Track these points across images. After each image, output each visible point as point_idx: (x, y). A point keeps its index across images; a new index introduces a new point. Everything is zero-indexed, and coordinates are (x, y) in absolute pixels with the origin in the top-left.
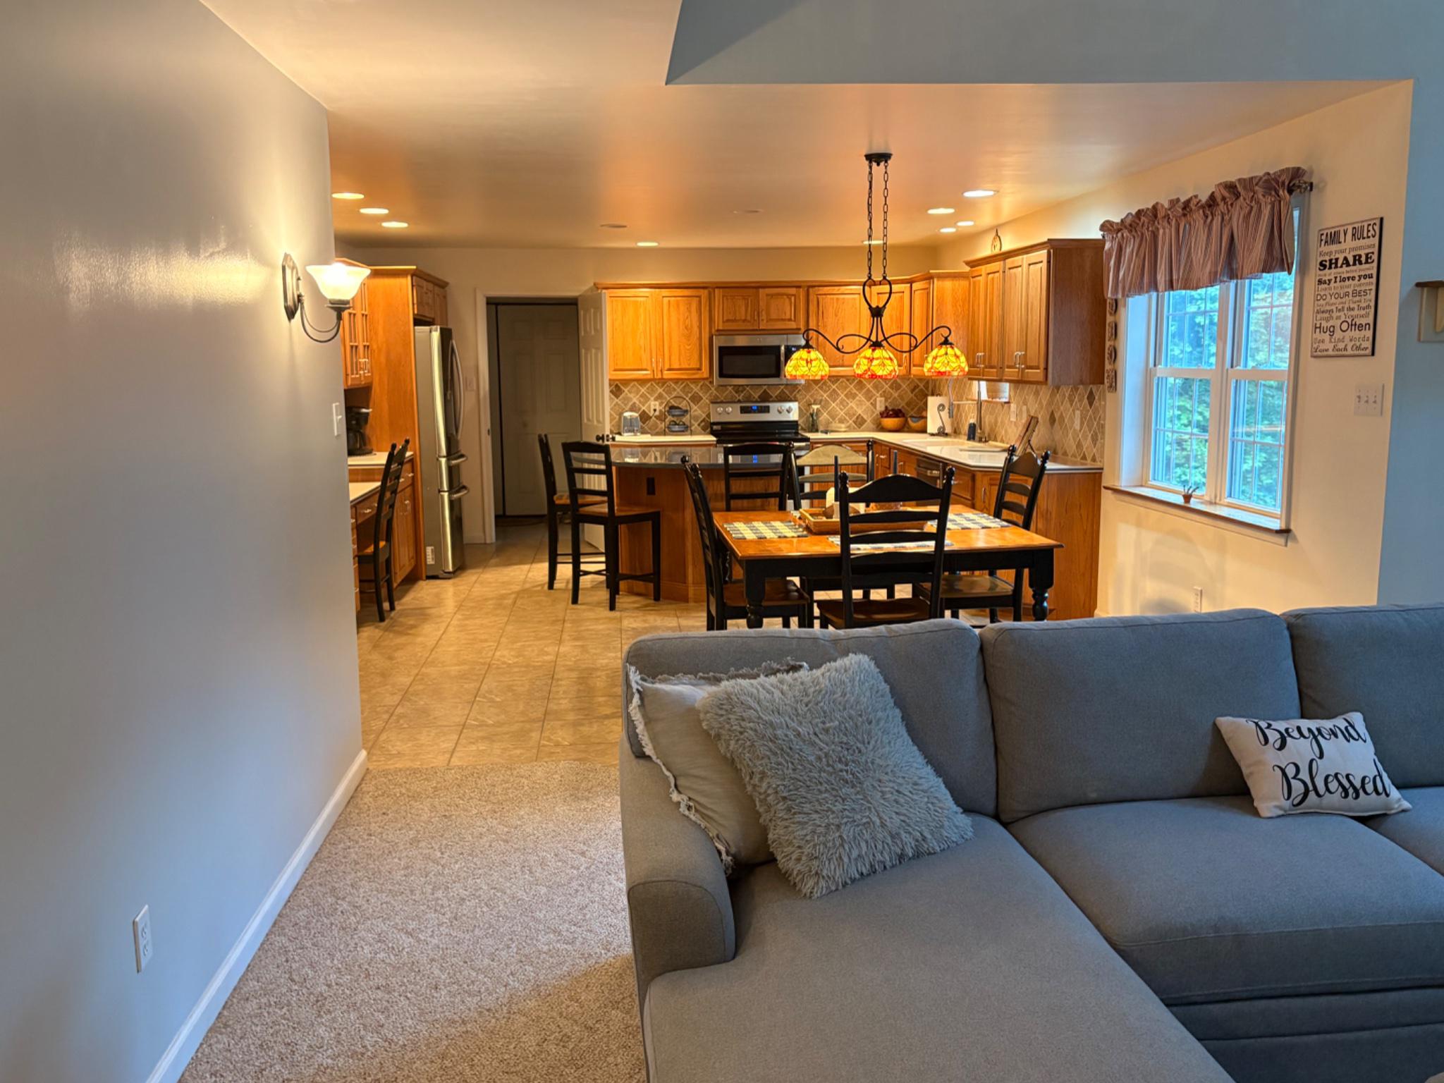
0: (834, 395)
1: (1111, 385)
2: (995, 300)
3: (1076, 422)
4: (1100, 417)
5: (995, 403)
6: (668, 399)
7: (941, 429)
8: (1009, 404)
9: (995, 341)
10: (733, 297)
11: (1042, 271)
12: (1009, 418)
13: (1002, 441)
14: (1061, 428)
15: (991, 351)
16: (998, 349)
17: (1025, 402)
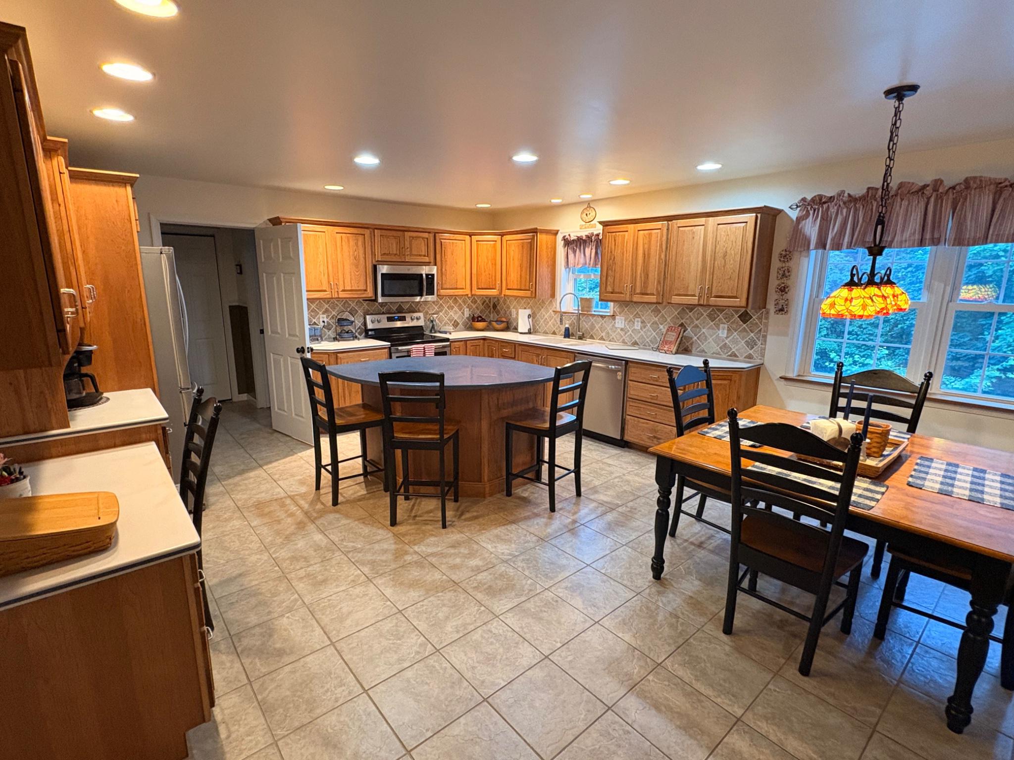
1: (782, 310)
2: (653, 248)
3: (720, 332)
4: (761, 330)
5: (592, 315)
6: (334, 313)
7: (530, 330)
8: (613, 317)
9: (653, 275)
10: (388, 237)
11: (745, 229)
12: (613, 326)
13: (604, 340)
14: (696, 336)
15: (645, 283)
16: (659, 282)
17: (637, 316)
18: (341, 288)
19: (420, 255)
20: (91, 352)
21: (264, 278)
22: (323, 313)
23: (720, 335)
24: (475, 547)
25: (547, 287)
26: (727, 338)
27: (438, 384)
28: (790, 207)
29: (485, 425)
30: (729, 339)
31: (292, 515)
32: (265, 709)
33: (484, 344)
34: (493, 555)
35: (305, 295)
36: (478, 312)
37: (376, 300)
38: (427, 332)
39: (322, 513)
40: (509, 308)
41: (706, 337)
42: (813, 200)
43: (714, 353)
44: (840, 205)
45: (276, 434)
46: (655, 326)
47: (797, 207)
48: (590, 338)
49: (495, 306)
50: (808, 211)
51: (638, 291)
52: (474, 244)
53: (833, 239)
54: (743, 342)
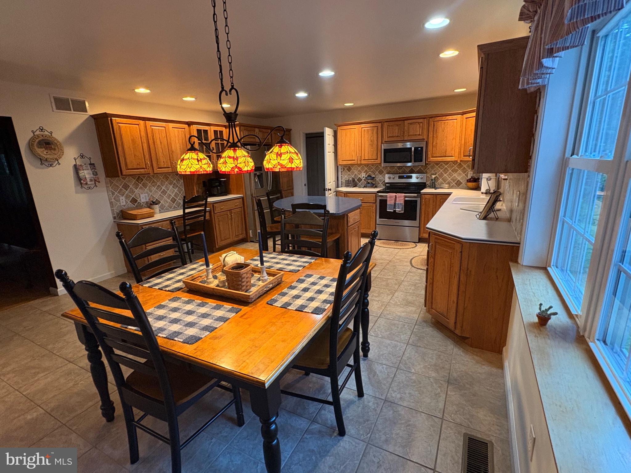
0: (446, 170)
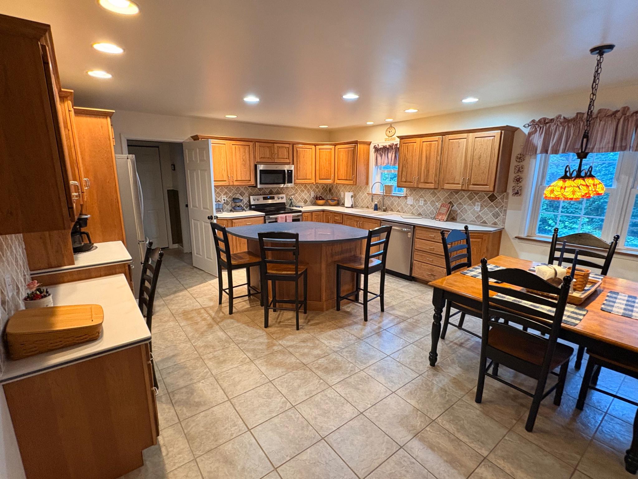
0: (296, 191)
1: (517, 193)
2: (432, 153)
3: (475, 207)
4: (503, 206)
5: (392, 196)
6: (230, 194)
7: (352, 205)
8: (406, 197)
9: (432, 172)
10: (264, 147)
11: (493, 140)
12: (406, 203)
13: (400, 212)
14: (459, 209)
15: (427, 176)
16: (436, 175)
17: (421, 197)
18: (235, 179)
19: (284, 158)
20: (87, 219)
21: (188, 172)
22: (224, 195)
23: (476, 209)
24: (317, 342)
25: (363, 178)
26: (480, 211)
27: (294, 240)
28: (524, 126)
29: (324, 266)
30: (482, 212)
31: (205, 319)
32: (189, 438)
33: (323, 214)
34: (328, 348)
35: (213, 184)
36: (320, 194)
37: (256, 186)
38: (287, 207)
39: (223, 319)
40: (339, 191)
41: (466, 210)
42: (540, 121)
43: (471, 221)
44: (558, 125)
45: (195, 269)
46: (433, 203)
47: (529, 126)
48: (391, 211)
49: (330, 190)
50: (536, 129)
51: (422, 181)
52: (318, 151)
53: (553, 147)
54: (491, 214)
